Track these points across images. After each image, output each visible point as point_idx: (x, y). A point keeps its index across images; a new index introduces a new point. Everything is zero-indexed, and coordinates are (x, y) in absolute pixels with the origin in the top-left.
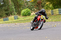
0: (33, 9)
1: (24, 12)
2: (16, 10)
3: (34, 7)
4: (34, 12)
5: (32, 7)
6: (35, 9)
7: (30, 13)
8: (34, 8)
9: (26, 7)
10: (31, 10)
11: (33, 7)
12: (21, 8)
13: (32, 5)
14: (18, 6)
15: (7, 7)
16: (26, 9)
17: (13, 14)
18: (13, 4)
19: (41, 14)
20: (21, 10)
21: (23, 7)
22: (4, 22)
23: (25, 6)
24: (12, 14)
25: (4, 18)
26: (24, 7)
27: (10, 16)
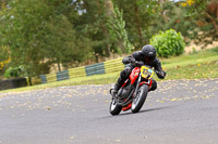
0: (190, 32)
1: (160, 44)
2: (130, 35)
3: (196, 26)
4: (196, 44)
5: (187, 23)
6: (201, 33)
7: (181, 48)
8: (196, 29)
9: (167, 25)
10: (185, 34)
11: (193, 24)
12: (150, 29)
13: (187, 18)
14: (136, 21)
15: (97, 23)
16: (167, 32)
17: (119, 49)
18: (121, 14)
19: (141, 63)
20: (149, 37)
21: (155, 25)
22: (90, 78)
23: (163, 22)
24: (116, 51)
25: (87, 63)
26: (161, 25)
27: (108, 55)
